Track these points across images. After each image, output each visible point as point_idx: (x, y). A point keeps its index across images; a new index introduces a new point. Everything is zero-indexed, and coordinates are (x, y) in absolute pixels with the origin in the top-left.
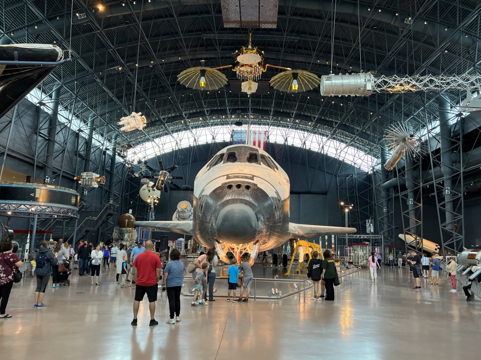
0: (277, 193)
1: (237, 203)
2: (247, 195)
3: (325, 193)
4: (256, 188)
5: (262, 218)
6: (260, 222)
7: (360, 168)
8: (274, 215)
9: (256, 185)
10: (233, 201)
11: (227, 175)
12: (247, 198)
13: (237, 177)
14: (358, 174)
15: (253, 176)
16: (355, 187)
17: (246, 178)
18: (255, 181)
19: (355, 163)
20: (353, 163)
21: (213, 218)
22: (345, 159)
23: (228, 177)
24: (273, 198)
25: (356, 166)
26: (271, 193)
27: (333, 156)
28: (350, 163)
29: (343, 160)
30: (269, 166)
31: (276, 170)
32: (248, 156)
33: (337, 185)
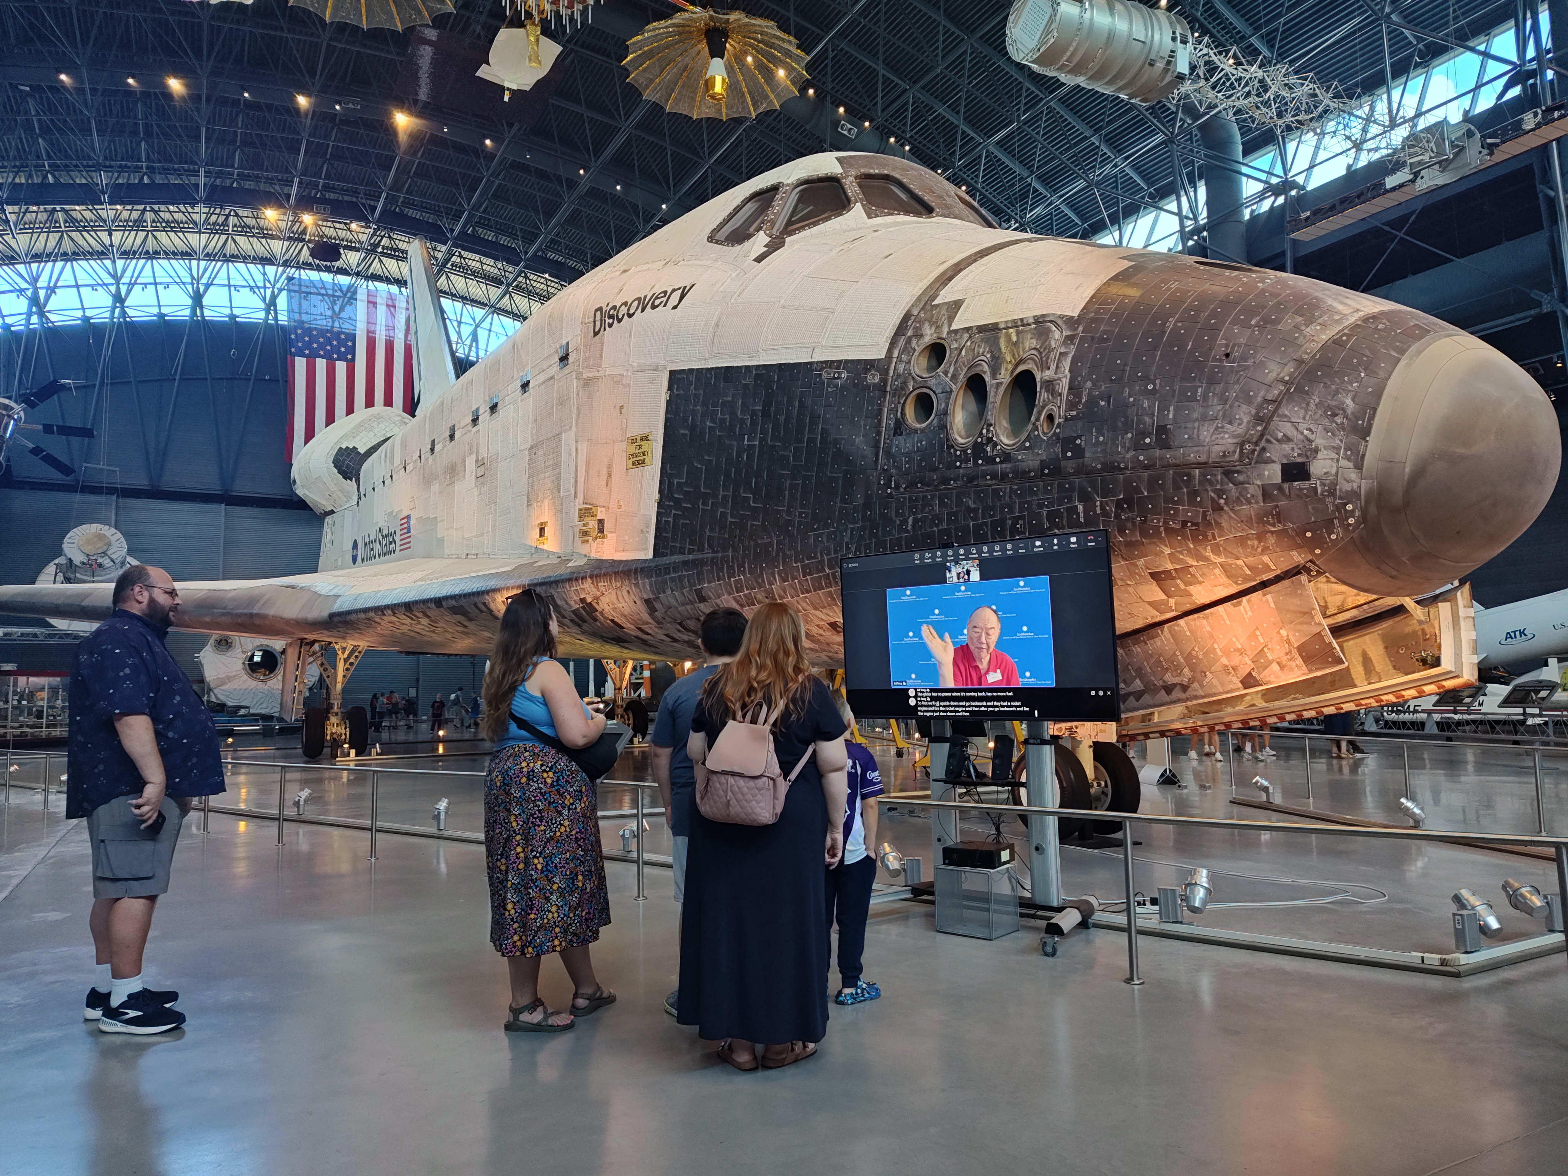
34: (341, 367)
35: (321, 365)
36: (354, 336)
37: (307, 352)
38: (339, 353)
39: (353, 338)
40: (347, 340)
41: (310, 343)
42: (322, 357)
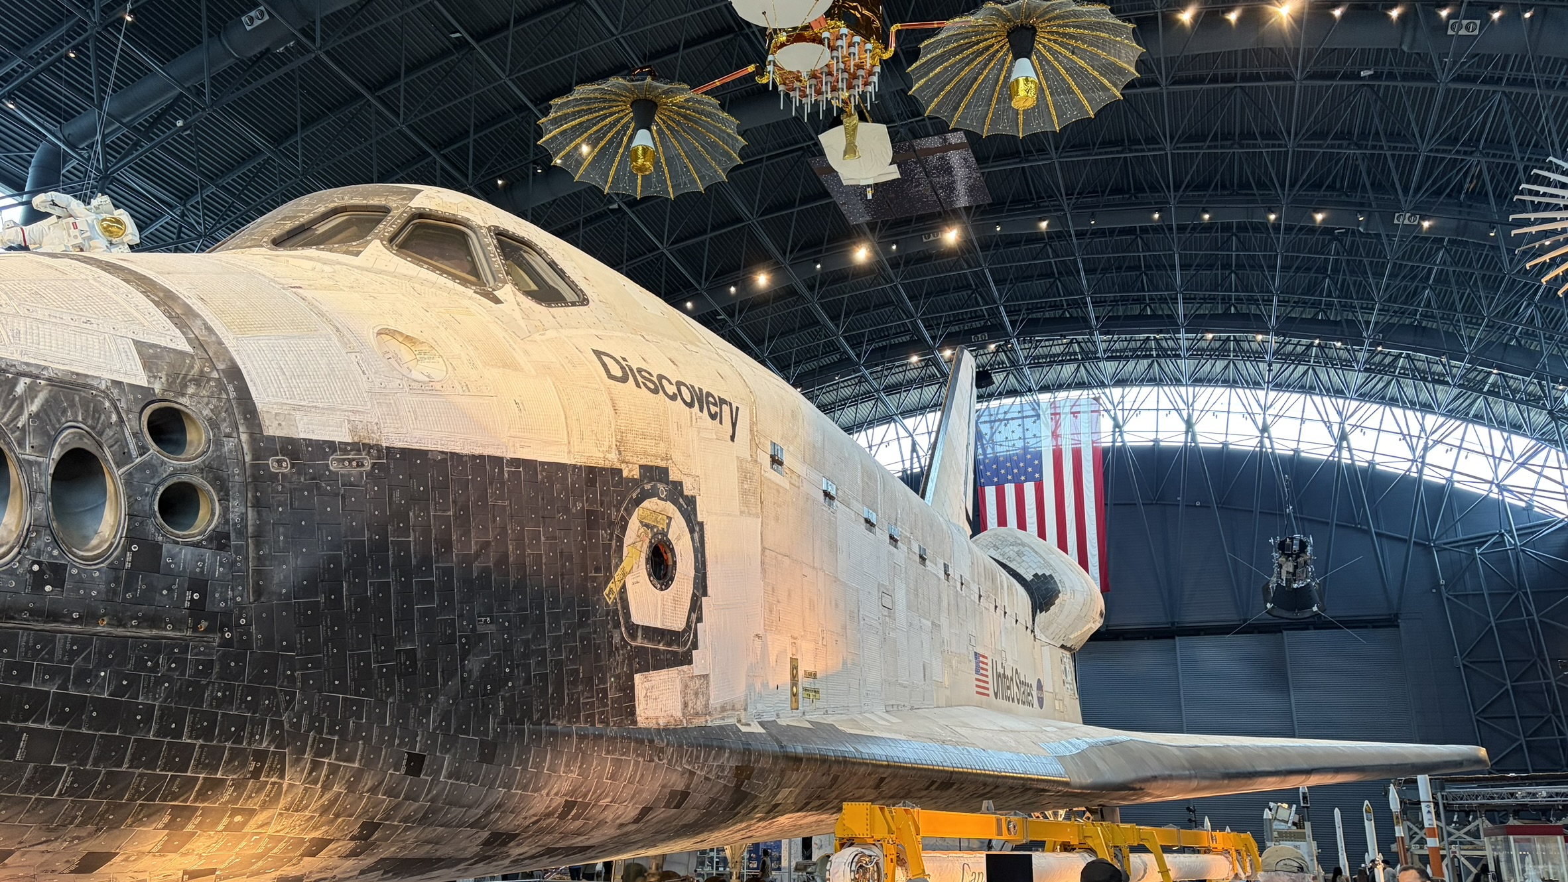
3: (1390, 622)
7: (1529, 508)
14: (1524, 533)
16: (1521, 586)
19: (1502, 489)
20: (1495, 490)
22: (1456, 477)
25: (1509, 499)
27: (1399, 468)
28: (1481, 489)
29: (1450, 480)
33: (1437, 585)
34: (1029, 488)
35: (1010, 489)
36: (1040, 453)
37: (996, 480)
38: (1025, 473)
39: (1039, 456)
40: (1032, 459)
41: (998, 470)
42: (1009, 481)
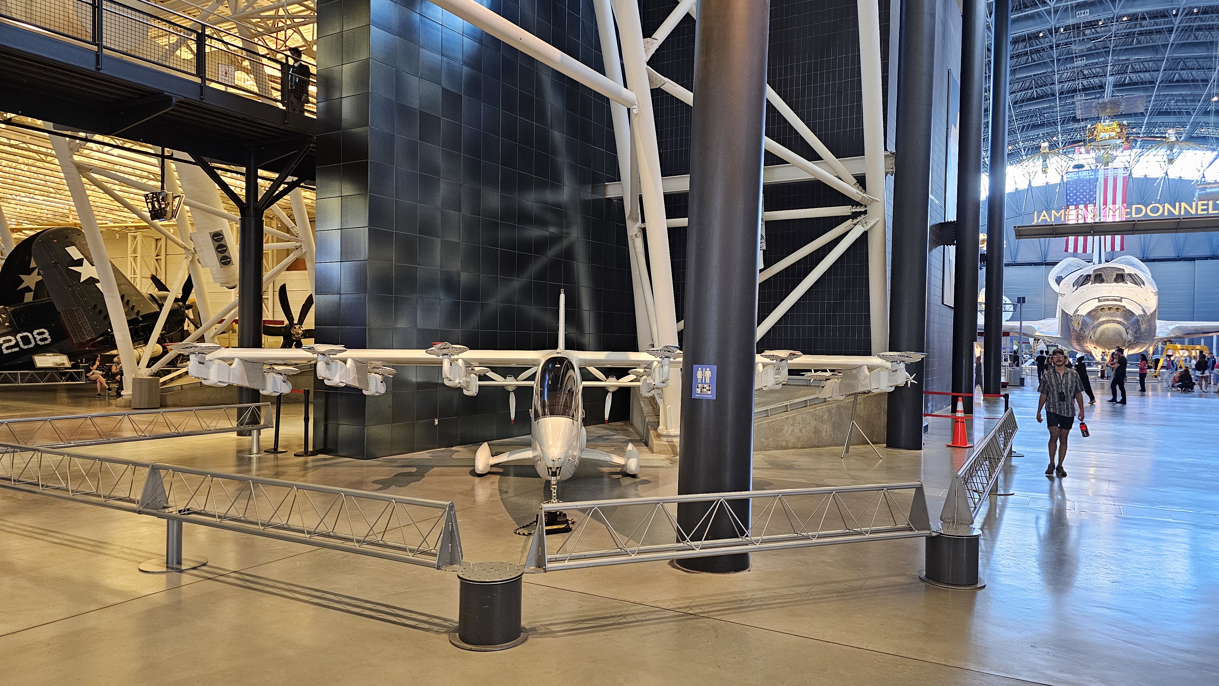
0: (1143, 310)
1: (1110, 323)
2: (1118, 316)
4: (1125, 309)
5: (1131, 333)
6: (1129, 335)
8: (1140, 329)
9: (1124, 307)
10: (1108, 322)
11: (1098, 298)
12: (1118, 319)
13: (1108, 300)
15: (1122, 298)
17: (1115, 300)
18: (1124, 303)
21: (1091, 333)
23: (1100, 301)
24: (1139, 315)
26: (1138, 312)
30: (1136, 284)
31: (1142, 286)
32: (1114, 277)
37: (1075, 203)
